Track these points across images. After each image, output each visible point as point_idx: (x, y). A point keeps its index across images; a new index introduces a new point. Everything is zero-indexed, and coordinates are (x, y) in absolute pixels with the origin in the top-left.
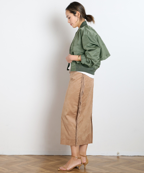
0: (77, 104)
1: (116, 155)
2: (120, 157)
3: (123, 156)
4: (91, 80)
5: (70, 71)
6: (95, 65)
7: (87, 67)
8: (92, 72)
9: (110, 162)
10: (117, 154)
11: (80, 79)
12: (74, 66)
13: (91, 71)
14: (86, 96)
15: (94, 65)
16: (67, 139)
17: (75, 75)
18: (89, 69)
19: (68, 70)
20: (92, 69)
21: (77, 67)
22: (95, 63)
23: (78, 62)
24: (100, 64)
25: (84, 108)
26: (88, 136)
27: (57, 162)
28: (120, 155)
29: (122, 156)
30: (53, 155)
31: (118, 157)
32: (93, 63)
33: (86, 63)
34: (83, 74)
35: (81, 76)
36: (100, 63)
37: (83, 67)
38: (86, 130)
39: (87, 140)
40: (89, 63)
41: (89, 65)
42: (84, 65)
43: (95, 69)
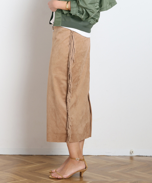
0: (66, 78)
1: (129, 155)
2: (135, 158)
3: (139, 156)
4: (85, 41)
5: (52, 25)
6: (92, 18)
7: (80, 20)
8: (87, 29)
9: (120, 165)
10: (131, 153)
11: (68, 39)
12: (60, 18)
13: (85, 27)
14: (79, 65)
15: (90, 17)
16: (55, 133)
17: (60, 33)
18: (81, 23)
19: (50, 23)
20: (86, 24)
21: (63, 20)
22: (92, 15)
23: (65, 12)
24: (99, 17)
25: (76, 84)
26: (86, 127)
27: (38, 165)
28: (134, 154)
29: (137, 156)
30: (31, 155)
31: (131, 158)
32: (88, 15)
33: (78, 14)
34: (72, 32)
35: (69, 35)
36: (100, 15)
37: (72, 20)
38: (83, 118)
39: (86, 133)
40: (83, 14)
41: (82, 17)
42: (74, 17)
43: (90, 24)
